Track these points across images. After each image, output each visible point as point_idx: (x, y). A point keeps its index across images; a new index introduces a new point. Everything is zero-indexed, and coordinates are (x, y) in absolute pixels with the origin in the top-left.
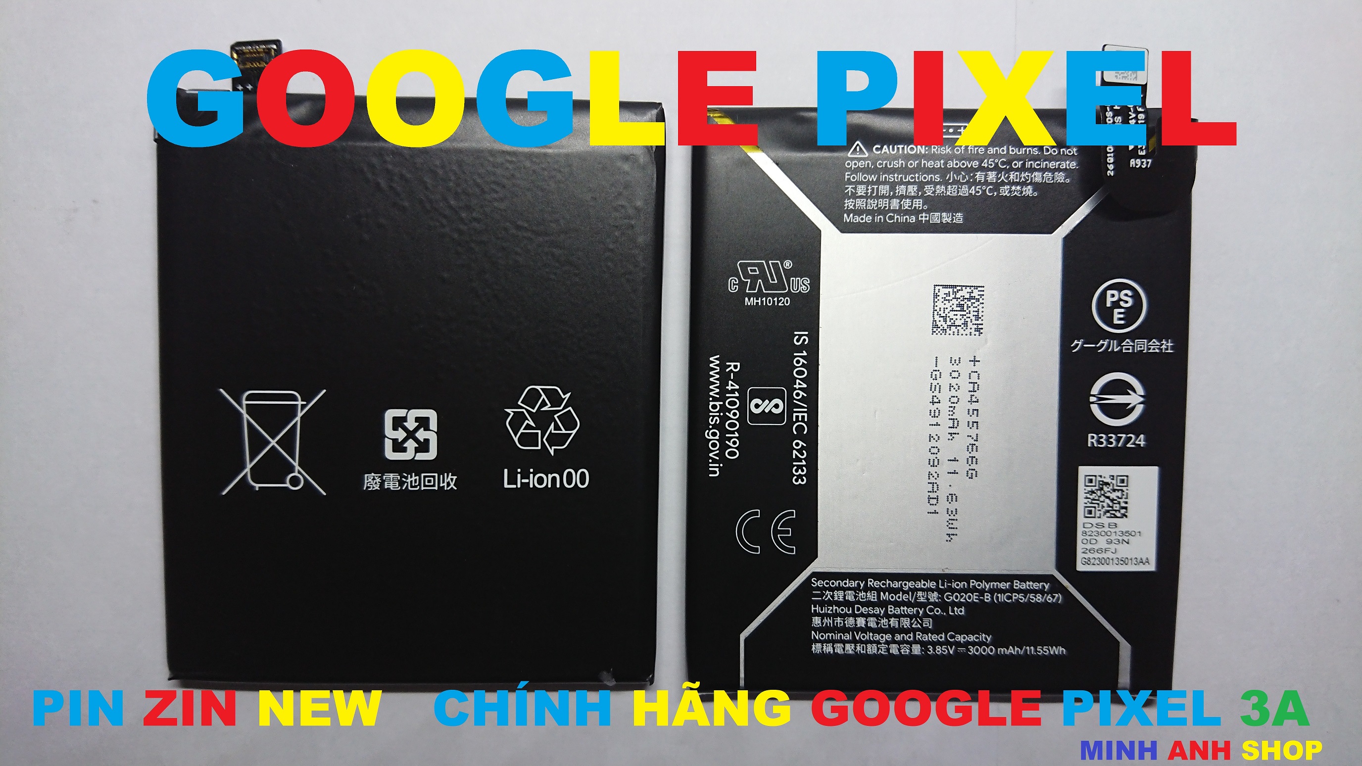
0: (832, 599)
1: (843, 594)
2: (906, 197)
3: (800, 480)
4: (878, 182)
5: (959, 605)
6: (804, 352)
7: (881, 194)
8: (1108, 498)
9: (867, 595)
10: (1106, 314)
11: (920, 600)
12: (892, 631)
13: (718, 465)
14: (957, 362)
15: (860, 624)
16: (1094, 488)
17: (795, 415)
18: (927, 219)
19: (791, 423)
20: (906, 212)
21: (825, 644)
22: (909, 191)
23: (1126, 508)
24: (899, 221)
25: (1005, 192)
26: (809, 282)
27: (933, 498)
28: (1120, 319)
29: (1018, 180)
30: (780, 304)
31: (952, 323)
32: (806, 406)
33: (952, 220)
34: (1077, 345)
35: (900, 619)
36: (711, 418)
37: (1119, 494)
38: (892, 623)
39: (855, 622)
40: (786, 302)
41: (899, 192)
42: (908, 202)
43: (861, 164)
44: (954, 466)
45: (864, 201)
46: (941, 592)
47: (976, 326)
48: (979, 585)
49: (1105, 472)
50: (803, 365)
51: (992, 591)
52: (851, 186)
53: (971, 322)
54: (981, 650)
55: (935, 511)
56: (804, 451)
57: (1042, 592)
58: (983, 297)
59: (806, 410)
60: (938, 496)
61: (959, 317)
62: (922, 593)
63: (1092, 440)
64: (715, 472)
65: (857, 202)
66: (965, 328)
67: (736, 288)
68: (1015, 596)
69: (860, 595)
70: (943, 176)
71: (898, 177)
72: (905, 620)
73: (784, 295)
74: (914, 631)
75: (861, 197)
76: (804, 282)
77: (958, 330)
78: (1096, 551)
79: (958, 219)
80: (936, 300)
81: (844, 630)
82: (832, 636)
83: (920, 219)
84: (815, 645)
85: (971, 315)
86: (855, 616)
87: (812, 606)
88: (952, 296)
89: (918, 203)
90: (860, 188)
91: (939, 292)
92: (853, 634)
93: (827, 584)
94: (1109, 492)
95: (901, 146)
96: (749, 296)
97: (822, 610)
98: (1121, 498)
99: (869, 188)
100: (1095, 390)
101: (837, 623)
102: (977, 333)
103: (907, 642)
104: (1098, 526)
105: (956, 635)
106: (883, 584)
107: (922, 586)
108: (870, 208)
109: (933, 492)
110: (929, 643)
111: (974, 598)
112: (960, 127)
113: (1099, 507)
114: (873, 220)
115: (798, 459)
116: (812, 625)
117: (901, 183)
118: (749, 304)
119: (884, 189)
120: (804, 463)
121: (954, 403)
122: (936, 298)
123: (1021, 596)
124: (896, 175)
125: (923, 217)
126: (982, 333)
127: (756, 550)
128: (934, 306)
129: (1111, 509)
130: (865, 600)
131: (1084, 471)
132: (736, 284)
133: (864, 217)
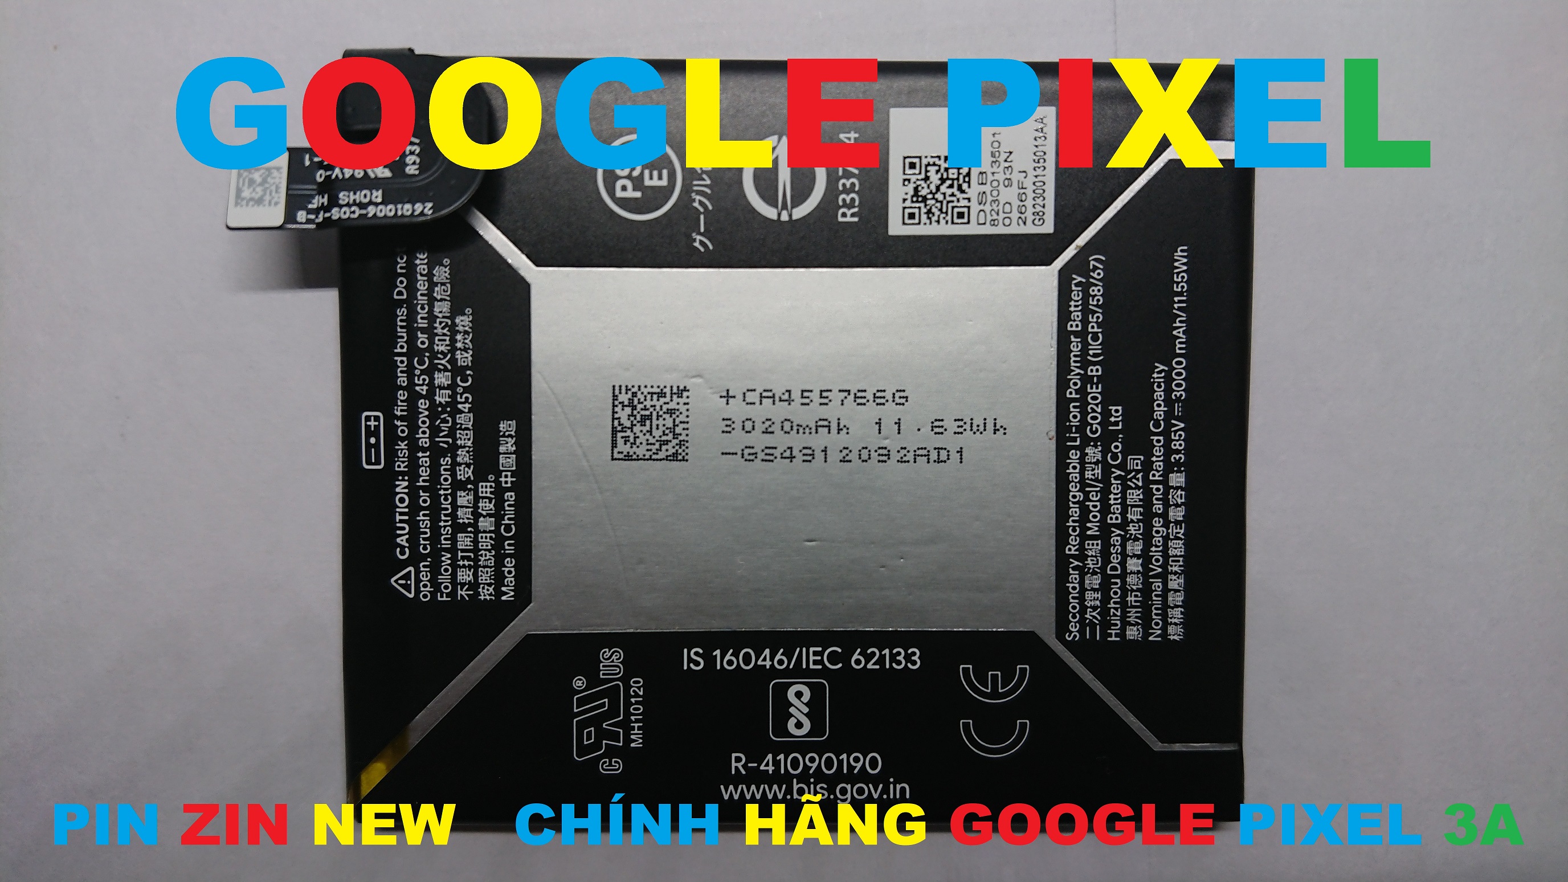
0: (1099, 609)
1: (1090, 592)
2: (476, 507)
3: (913, 658)
4: (453, 550)
5: (1106, 414)
6: (714, 654)
7: (470, 546)
8: (938, 188)
9: (1092, 556)
10: (654, 198)
12: (1148, 516)
13: (892, 786)
14: (729, 423)
15: (1137, 567)
16: (923, 210)
17: (812, 666)
18: (509, 474)
19: (825, 672)
20: (499, 505)
21: (1170, 620)
22: (466, 504)
25: (467, 358)
26: (607, 650)
27: (939, 455)
28: (660, 178)
29: (448, 338)
31: (670, 432)
32: (798, 649)
33: (510, 436)
34: (702, 243)
35: (1130, 505)
37: (932, 169)
38: (1135, 517)
39: (1134, 573)
40: (637, 685)
41: (468, 518)
42: (484, 505)
43: (425, 579)
44: (888, 426)
45: (481, 571)
46: (1086, 441)
47: (675, 397)
49: (897, 194)
50: (736, 654)
51: (1085, 364)
52: (459, 592)
53: (668, 403)
54: (1179, 380)
55: (958, 452)
56: (869, 651)
57: (1085, 287)
58: (629, 387)
59: (804, 649)
60: (935, 449)
61: (661, 422)
62: (1088, 470)
66: (678, 413)
67: (615, 762)
68: (1093, 328)
69: (1092, 566)
71: (445, 521)
72: (1131, 497)
73: (627, 687)
74: (1147, 481)
76: (606, 657)
77: (681, 422)
78: (1022, 204)
80: (635, 457)
81: (1146, 591)
82: (1156, 609)
83: (509, 485)
84: (1170, 635)
85: (658, 404)
86: (1123, 576)
87: (1109, 639)
88: (629, 433)
89: (486, 489)
90: (461, 578)
91: (622, 453)
92: (1155, 576)
93: (1074, 617)
94: (928, 187)
95: (398, 518)
96: (628, 740)
97: (1116, 625)
98: (939, 165)
99: (461, 563)
100: (770, 213)
101: (1136, 601)
102: (685, 394)
103: (1166, 493)
104: (984, 202)
105: (1155, 417)
106: (1074, 530)
107: (1077, 471)
108: (493, 561)
109: (929, 455)
111: (1094, 391)
112: (368, 427)
113: (953, 202)
114: (510, 556)
115: (881, 660)
116: (1140, 639)
118: (641, 741)
119: (464, 541)
120: (887, 651)
121: (790, 426)
122: (631, 456)
123: (1093, 318)
124: (442, 524)
125: (506, 480)
126: (685, 387)
127: (1023, 726)
128: (644, 460)
129: (956, 182)
130: (1100, 559)
131: (896, 227)
132: (610, 762)
133: (507, 570)
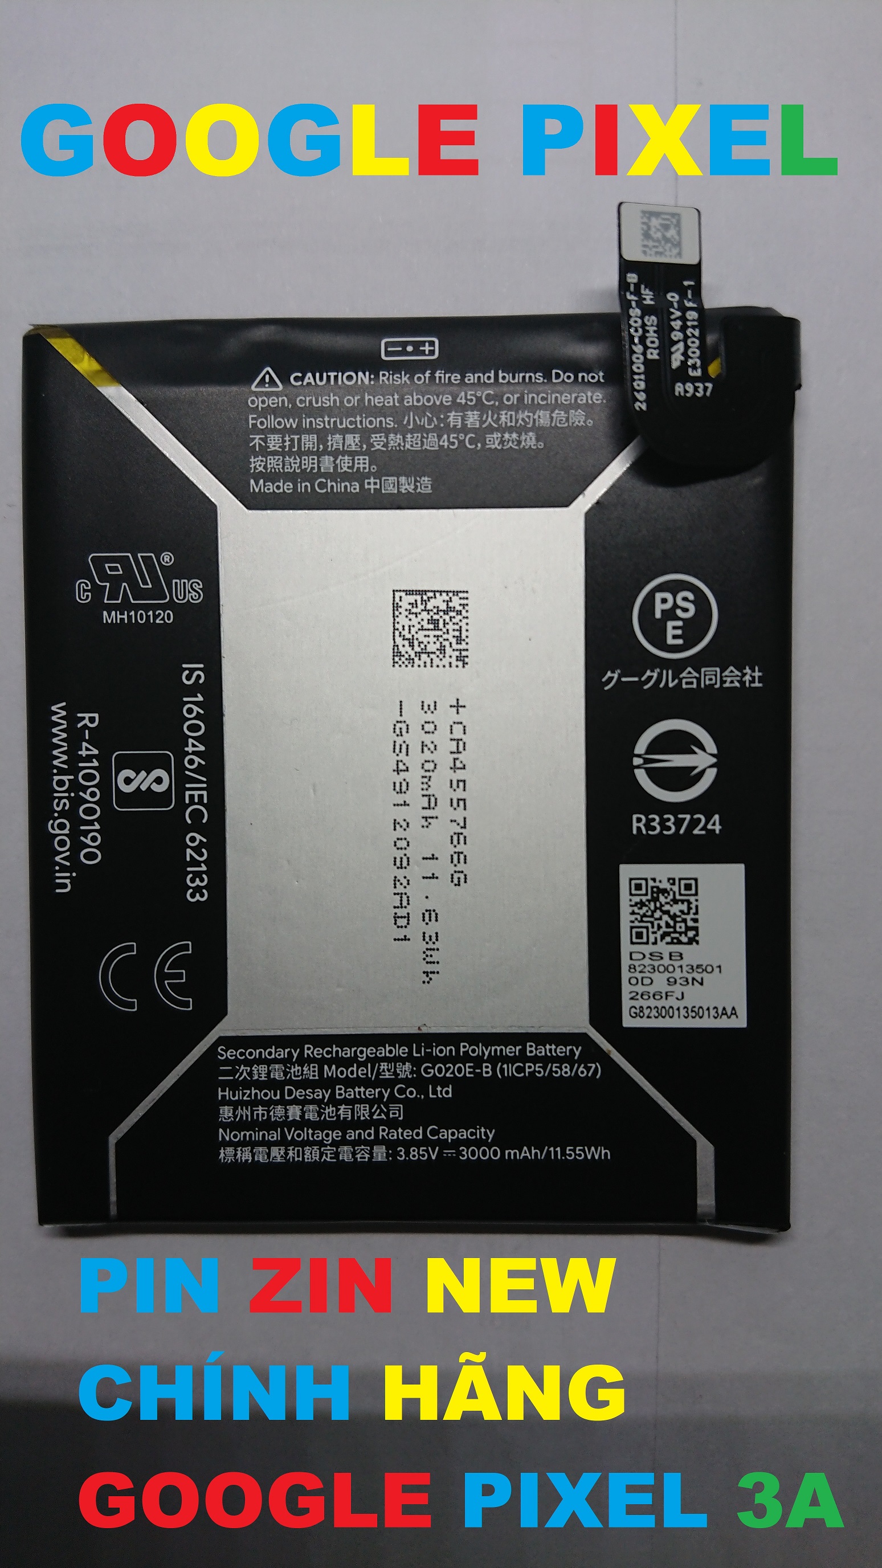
0: (249, 1079)
1: (266, 1069)
2: (344, 453)
3: (198, 895)
4: (299, 430)
5: (444, 1082)
6: (199, 695)
7: (305, 448)
8: (666, 912)
9: (303, 1071)
10: (655, 630)
11: (385, 1075)
12: (343, 1125)
13: (68, 874)
14: (432, 708)
15: (293, 1116)
16: (644, 898)
17: (188, 793)
18: (378, 487)
19: (182, 806)
20: (346, 477)
21: (239, 1149)
22: (347, 443)
23: (696, 929)
24: (335, 491)
25: (494, 444)
26: (201, 587)
27: (402, 917)
28: (675, 637)
29: (513, 424)
30: (158, 621)
31: (422, 649)
32: (205, 779)
33: (416, 487)
34: (611, 679)
35: (354, 1107)
36: (57, 800)
37: (684, 907)
38: (342, 1113)
39: (286, 1113)
40: (166, 617)
41: (332, 445)
42: (346, 461)
43: (271, 402)
44: (430, 867)
45: (279, 459)
46: (417, 1063)
47: (457, 653)
48: (474, 1051)
49: (661, 873)
50: (198, 717)
51: (494, 1060)
52: (258, 437)
53: (451, 646)
54: (479, 1153)
55: (405, 936)
56: (204, 850)
57: (569, 1059)
58: (466, 607)
59: (205, 785)
60: (408, 914)
61: (432, 639)
62: (388, 1065)
63: (637, 823)
64: (65, 886)
65: (269, 462)
66: (441, 656)
67: (88, 596)
68: (529, 1068)
69: (292, 1071)
70: (399, 422)
71: (329, 422)
72: (362, 1108)
73: (164, 607)
74: (378, 1123)
75: (274, 453)
76: (194, 585)
77: (432, 659)
78: (651, 995)
79: (425, 487)
80: (397, 613)
81: (269, 1125)
82: (251, 1135)
83: (366, 487)
84: (224, 1149)
85: (450, 637)
86: (283, 1102)
87: (220, 1089)
88: (421, 607)
89: (362, 463)
90: (272, 439)
91: (401, 600)
92: (283, 1133)
93: (241, 1054)
94: (667, 903)
95: (332, 374)
96: (110, 608)
97: (234, 1096)
98: (688, 913)
99: (287, 438)
100: (641, 747)
101: (258, 1115)
102: (460, 664)
103: (366, 1142)
104: (653, 958)
105: (441, 1131)
106: (328, 1053)
107: (388, 1055)
108: (289, 470)
109: (402, 907)
110: (398, 1142)
111: (467, 1070)
112: (423, 343)
113: (653, 927)
114: (295, 488)
115: (195, 863)
116: (220, 1120)
117: (335, 430)
118: (109, 621)
119: (309, 441)
120: (204, 868)
121: (429, 769)
122: (397, 610)
123: (539, 1067)
124: (326, 419)
125: (371, 483)
126: (467, 663)
127: (131, 1005)
128: (394, 623)
129: (672, 930)
130: (300, 1078)
131: (627, 872)
132: (88, 591)
133: (281, 484)
